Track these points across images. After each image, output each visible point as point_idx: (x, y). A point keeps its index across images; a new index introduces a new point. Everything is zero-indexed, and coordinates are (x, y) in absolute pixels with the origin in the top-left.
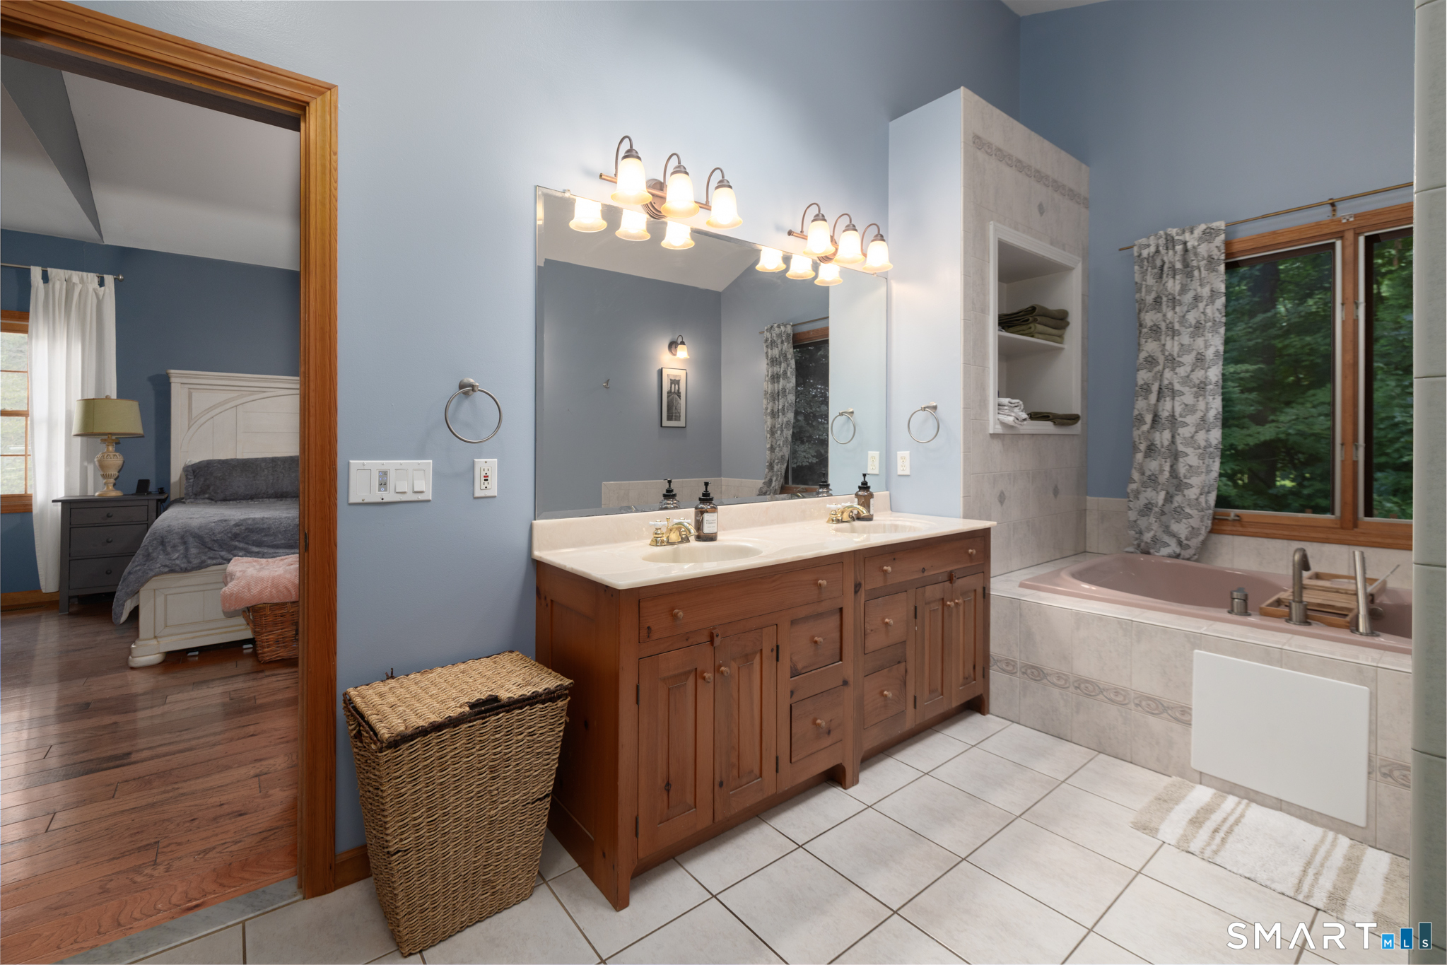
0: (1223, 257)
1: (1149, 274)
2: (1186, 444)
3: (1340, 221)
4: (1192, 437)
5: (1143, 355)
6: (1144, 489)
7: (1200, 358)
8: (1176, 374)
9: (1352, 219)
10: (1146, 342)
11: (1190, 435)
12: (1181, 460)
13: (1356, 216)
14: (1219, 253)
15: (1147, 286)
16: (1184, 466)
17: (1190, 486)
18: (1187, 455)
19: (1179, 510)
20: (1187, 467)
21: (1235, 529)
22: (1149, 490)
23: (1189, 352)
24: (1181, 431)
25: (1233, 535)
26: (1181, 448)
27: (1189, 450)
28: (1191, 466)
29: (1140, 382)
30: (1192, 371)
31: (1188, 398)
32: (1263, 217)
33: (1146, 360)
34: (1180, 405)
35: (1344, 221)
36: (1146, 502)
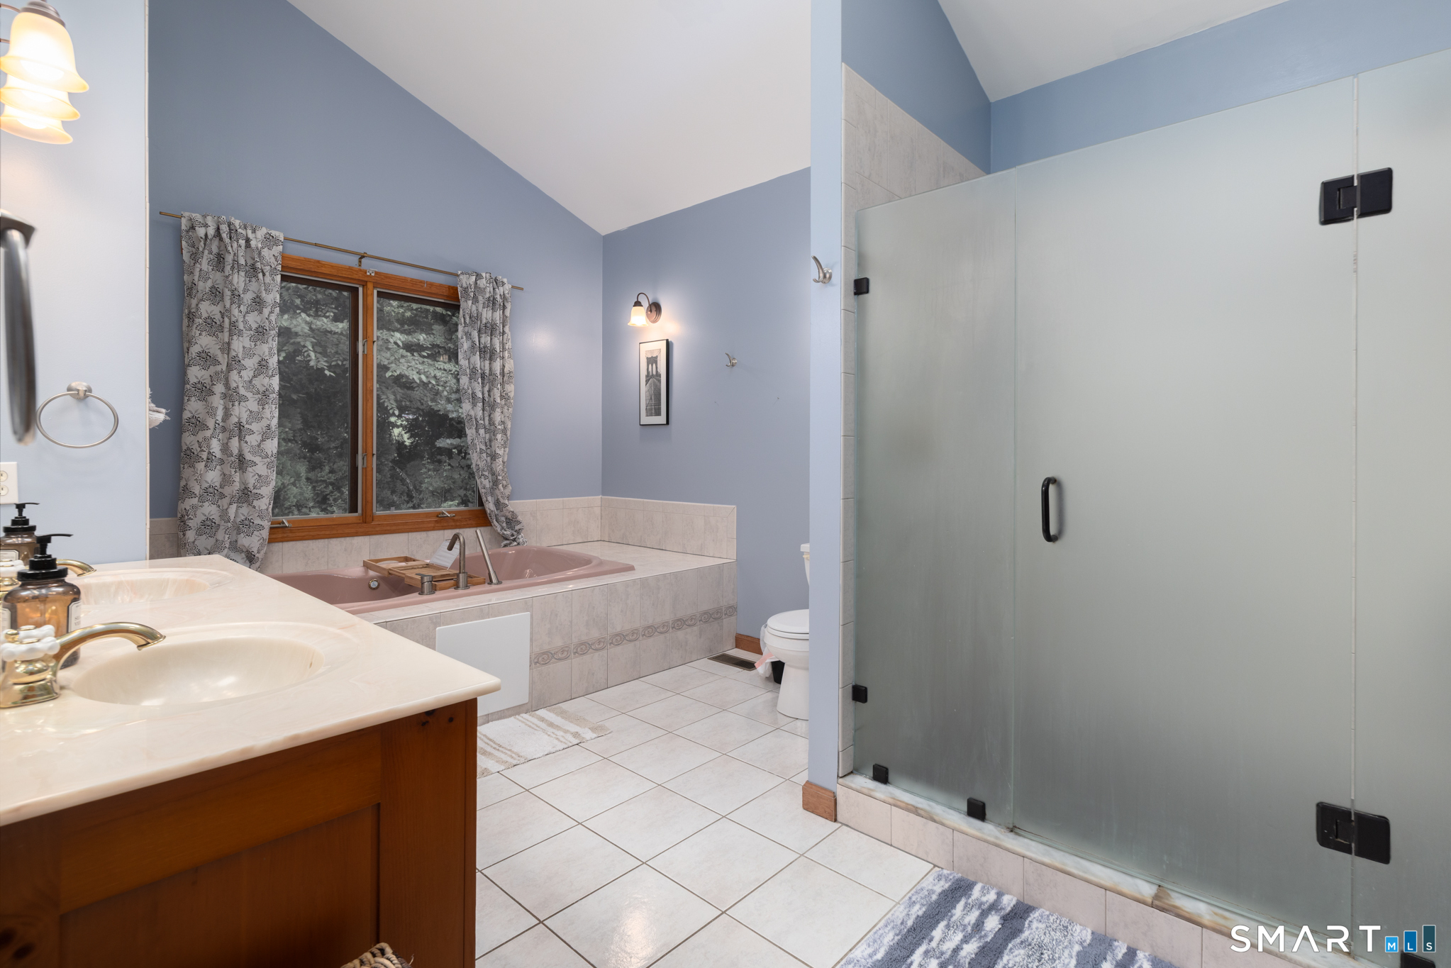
0: (279, 268)
1: (205, 258)
2: (254, 454)
3: (366, 273)
4: (259, 446)
5: (195, 350)
6: (201, 504)
7: (263, 365)
8: (241, 377)
9: (373, 274)
10: (200, 334)
11: (257, 443)
12: (249, 469)
13: (376, 273)
14: (276, 263)
15: (201, 270)
16: (253, 476)
17: (259, 497)
18: (256, 464)
19: (247, 522)
20: (257, 476)
21: (285, 535)
22: (206, 504)
23: (252, 355)
24: (248, 438)
25: (282, 542)
26: (248, 456)
27: (257, 459)
28: (260, 476)
29: (193, 380)
30: (255, 376)
31: (252, 405)
32: (316, 245)
33: (199, 354)
34: (246, 411)
35: (368, 274)
36: (204, 518)
